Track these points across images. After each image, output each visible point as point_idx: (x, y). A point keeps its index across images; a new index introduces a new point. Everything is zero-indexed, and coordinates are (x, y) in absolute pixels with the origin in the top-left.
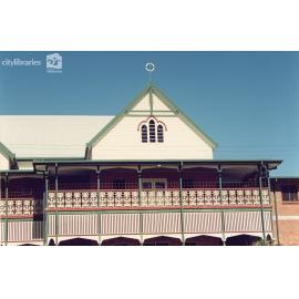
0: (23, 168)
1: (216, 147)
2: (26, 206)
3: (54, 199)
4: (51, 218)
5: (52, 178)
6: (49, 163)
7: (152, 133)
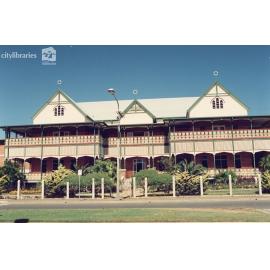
0: (159, 122)
1: (249, 109)
2: (161, 139)
3: (173, 136)
4: (172, 144)
5: (172, 127)
6: (170, 120)
7: (218, 104)
